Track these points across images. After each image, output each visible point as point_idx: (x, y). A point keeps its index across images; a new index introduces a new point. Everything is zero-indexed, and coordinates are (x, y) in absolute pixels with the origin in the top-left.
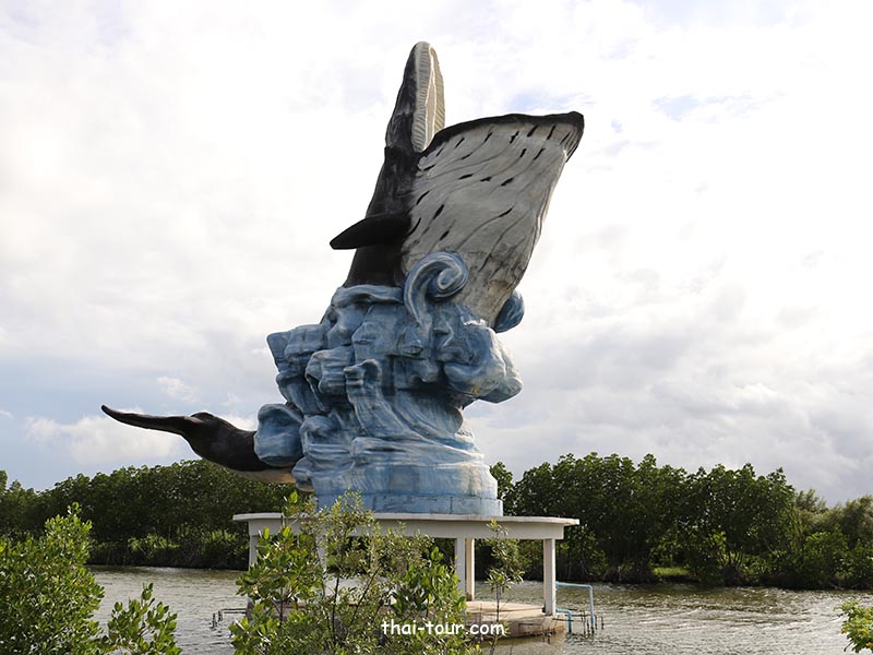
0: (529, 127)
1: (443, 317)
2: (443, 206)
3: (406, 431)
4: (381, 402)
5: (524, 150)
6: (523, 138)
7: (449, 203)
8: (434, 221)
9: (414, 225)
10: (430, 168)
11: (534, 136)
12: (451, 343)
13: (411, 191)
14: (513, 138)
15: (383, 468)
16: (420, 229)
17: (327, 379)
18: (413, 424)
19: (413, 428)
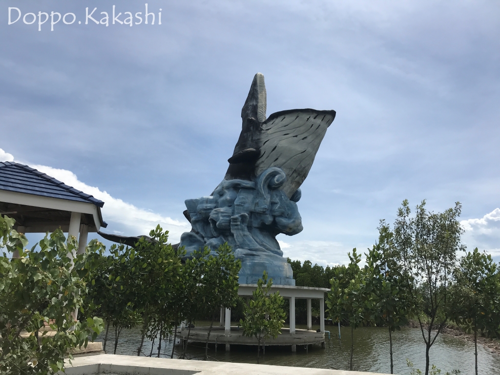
0: (315, 115)
1: (275, 196)
2: (276, 147)
3: (258, 247)
4: (247, 233)
5: (312, 125)
6: (312, 119)
7: (279, 145)
8: (272, 153)
9: (262, 154)
10: (269, 129)
11: (317, 119)
12: (279, 208)
13: (260, 139)
14: (308, 119)
15: (250, 263)
16: (265, 156)
17: (222, 221)
18: (261, 243)
19: (261, 245)
